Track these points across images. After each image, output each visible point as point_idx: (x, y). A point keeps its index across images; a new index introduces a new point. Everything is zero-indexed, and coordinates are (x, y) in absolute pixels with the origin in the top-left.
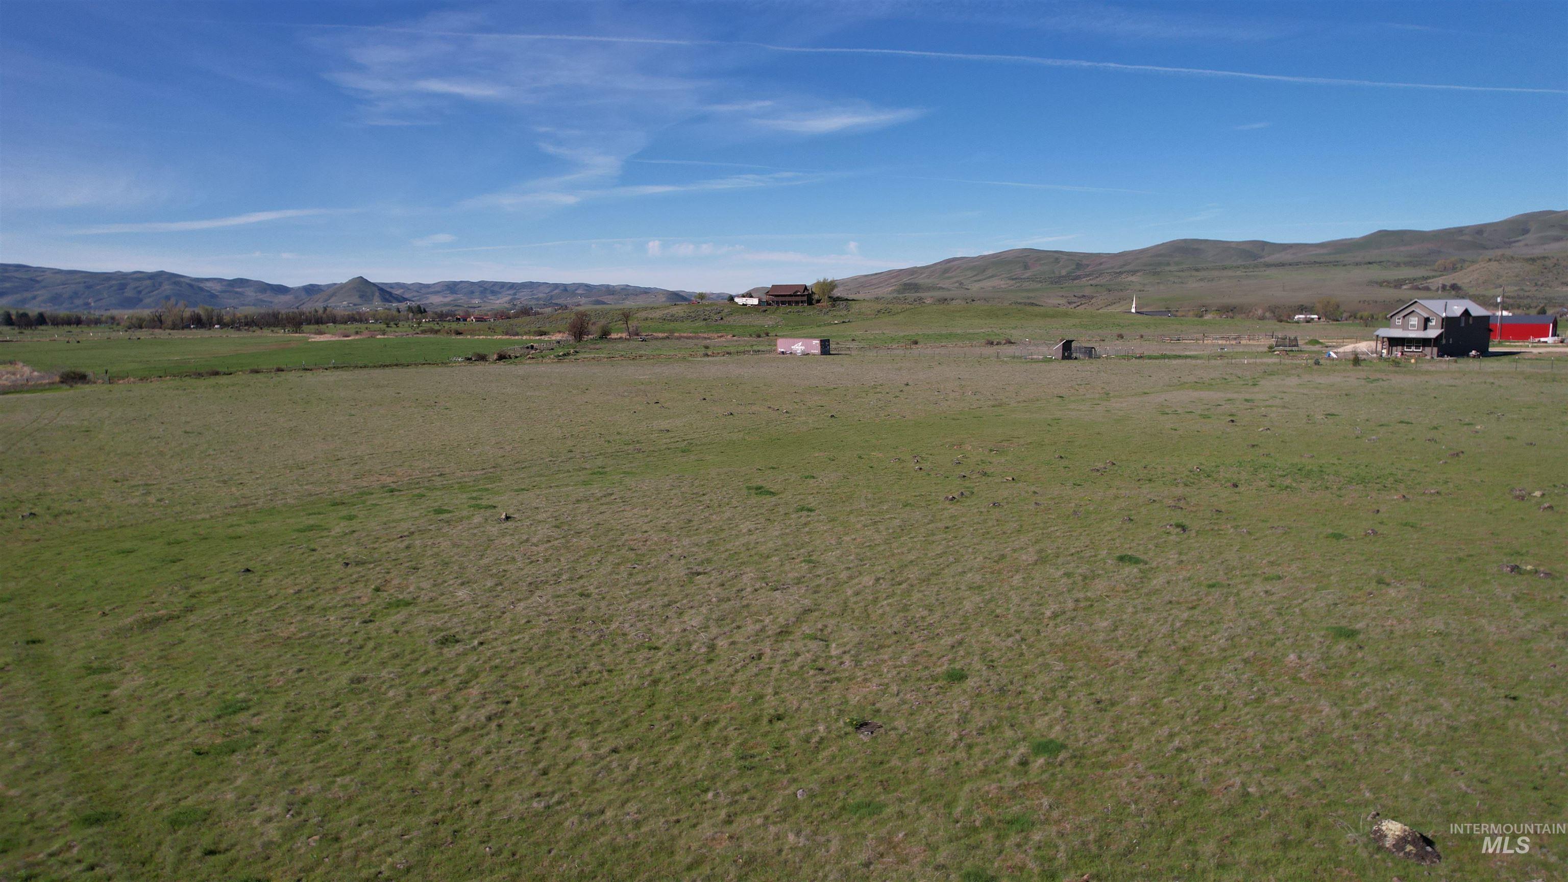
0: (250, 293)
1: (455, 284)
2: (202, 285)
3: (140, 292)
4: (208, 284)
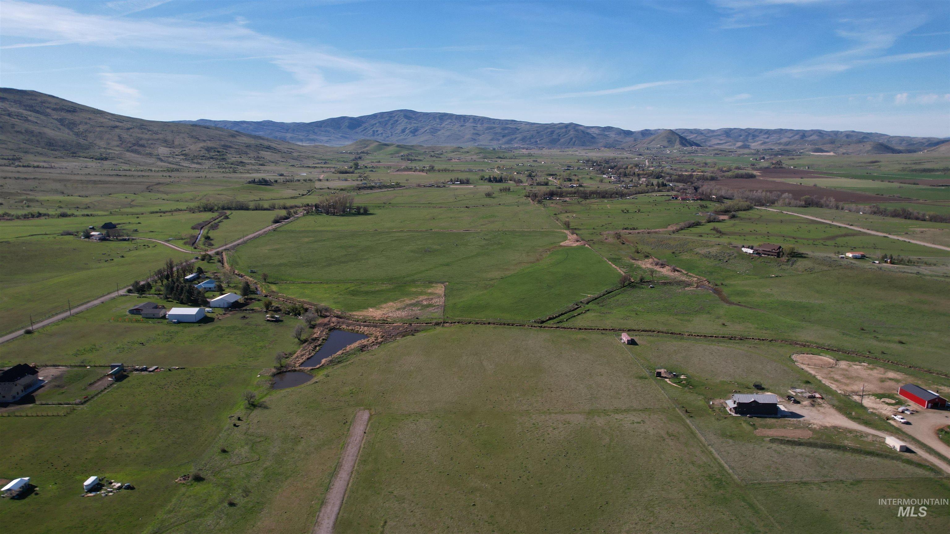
0: (612, 135)
1: (731, 130)
2: (589, 131)
3: (559, 135)
4: (593, 130)
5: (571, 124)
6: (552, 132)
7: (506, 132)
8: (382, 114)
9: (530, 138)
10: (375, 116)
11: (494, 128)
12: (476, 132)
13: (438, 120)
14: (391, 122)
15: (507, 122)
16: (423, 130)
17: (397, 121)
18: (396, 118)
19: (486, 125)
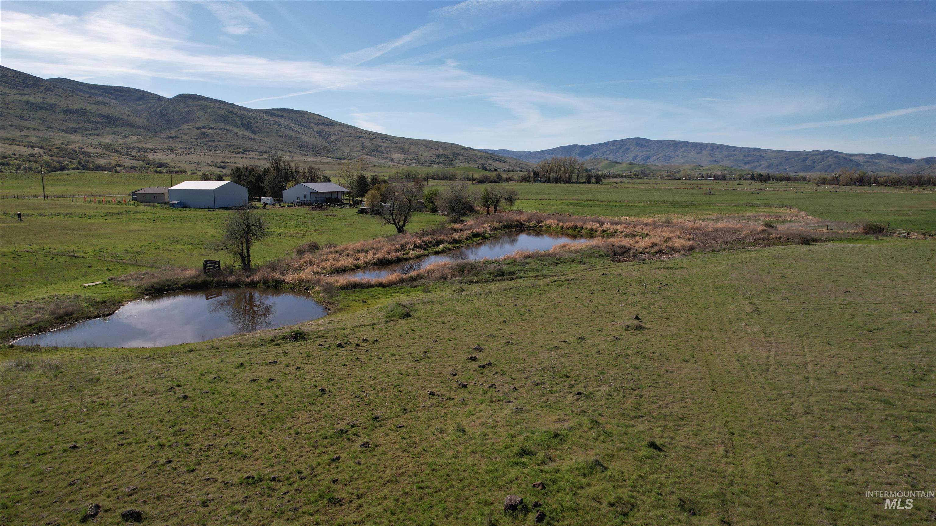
0: (883, 163)
2: (852, 158)
3: (814, 163)
4: (856, 158)
5: (829, 151)
7: (749, 159)
8: (613, 143)
9: (777, 165)
10: (606, 144)
11: (735, 155)
12: (713, 159)
13: (672, 148)
14: (622, 150)
15: (749, 149)
16: (655, 158)
17: (628, 149)
18: (628, 146)
19: (725, 153)
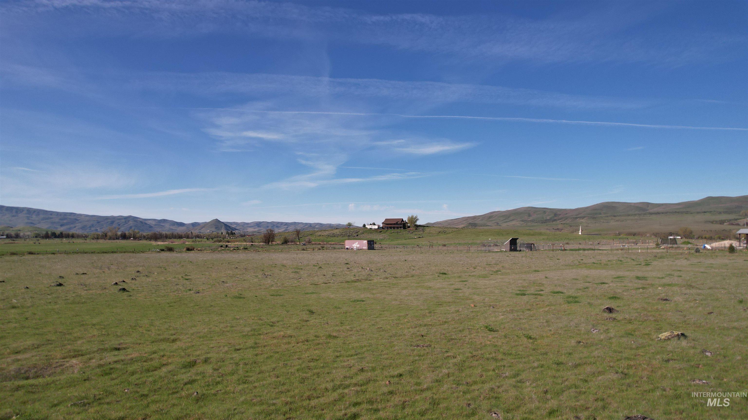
0: (167, 226)
1: (260, 223)
2: (146, 222)
3: (119, 225)
4: (150, 222)
5: (130, 217)
6: (112, 222)
7: (65, 221)
9: (90, 227)
11: (52, 218)
12: (30, 221)
15: (65, 214)
19: (42, 216)
